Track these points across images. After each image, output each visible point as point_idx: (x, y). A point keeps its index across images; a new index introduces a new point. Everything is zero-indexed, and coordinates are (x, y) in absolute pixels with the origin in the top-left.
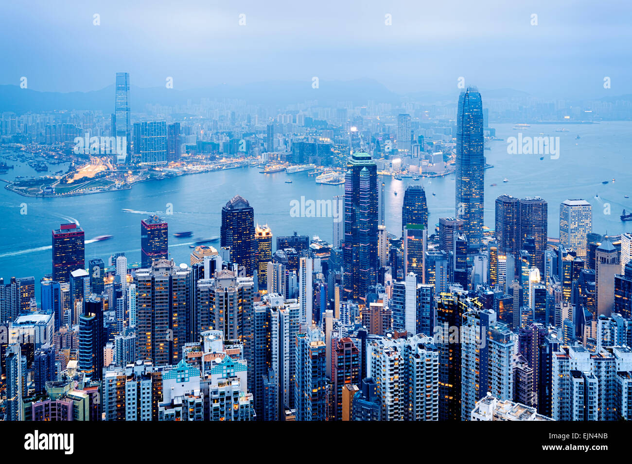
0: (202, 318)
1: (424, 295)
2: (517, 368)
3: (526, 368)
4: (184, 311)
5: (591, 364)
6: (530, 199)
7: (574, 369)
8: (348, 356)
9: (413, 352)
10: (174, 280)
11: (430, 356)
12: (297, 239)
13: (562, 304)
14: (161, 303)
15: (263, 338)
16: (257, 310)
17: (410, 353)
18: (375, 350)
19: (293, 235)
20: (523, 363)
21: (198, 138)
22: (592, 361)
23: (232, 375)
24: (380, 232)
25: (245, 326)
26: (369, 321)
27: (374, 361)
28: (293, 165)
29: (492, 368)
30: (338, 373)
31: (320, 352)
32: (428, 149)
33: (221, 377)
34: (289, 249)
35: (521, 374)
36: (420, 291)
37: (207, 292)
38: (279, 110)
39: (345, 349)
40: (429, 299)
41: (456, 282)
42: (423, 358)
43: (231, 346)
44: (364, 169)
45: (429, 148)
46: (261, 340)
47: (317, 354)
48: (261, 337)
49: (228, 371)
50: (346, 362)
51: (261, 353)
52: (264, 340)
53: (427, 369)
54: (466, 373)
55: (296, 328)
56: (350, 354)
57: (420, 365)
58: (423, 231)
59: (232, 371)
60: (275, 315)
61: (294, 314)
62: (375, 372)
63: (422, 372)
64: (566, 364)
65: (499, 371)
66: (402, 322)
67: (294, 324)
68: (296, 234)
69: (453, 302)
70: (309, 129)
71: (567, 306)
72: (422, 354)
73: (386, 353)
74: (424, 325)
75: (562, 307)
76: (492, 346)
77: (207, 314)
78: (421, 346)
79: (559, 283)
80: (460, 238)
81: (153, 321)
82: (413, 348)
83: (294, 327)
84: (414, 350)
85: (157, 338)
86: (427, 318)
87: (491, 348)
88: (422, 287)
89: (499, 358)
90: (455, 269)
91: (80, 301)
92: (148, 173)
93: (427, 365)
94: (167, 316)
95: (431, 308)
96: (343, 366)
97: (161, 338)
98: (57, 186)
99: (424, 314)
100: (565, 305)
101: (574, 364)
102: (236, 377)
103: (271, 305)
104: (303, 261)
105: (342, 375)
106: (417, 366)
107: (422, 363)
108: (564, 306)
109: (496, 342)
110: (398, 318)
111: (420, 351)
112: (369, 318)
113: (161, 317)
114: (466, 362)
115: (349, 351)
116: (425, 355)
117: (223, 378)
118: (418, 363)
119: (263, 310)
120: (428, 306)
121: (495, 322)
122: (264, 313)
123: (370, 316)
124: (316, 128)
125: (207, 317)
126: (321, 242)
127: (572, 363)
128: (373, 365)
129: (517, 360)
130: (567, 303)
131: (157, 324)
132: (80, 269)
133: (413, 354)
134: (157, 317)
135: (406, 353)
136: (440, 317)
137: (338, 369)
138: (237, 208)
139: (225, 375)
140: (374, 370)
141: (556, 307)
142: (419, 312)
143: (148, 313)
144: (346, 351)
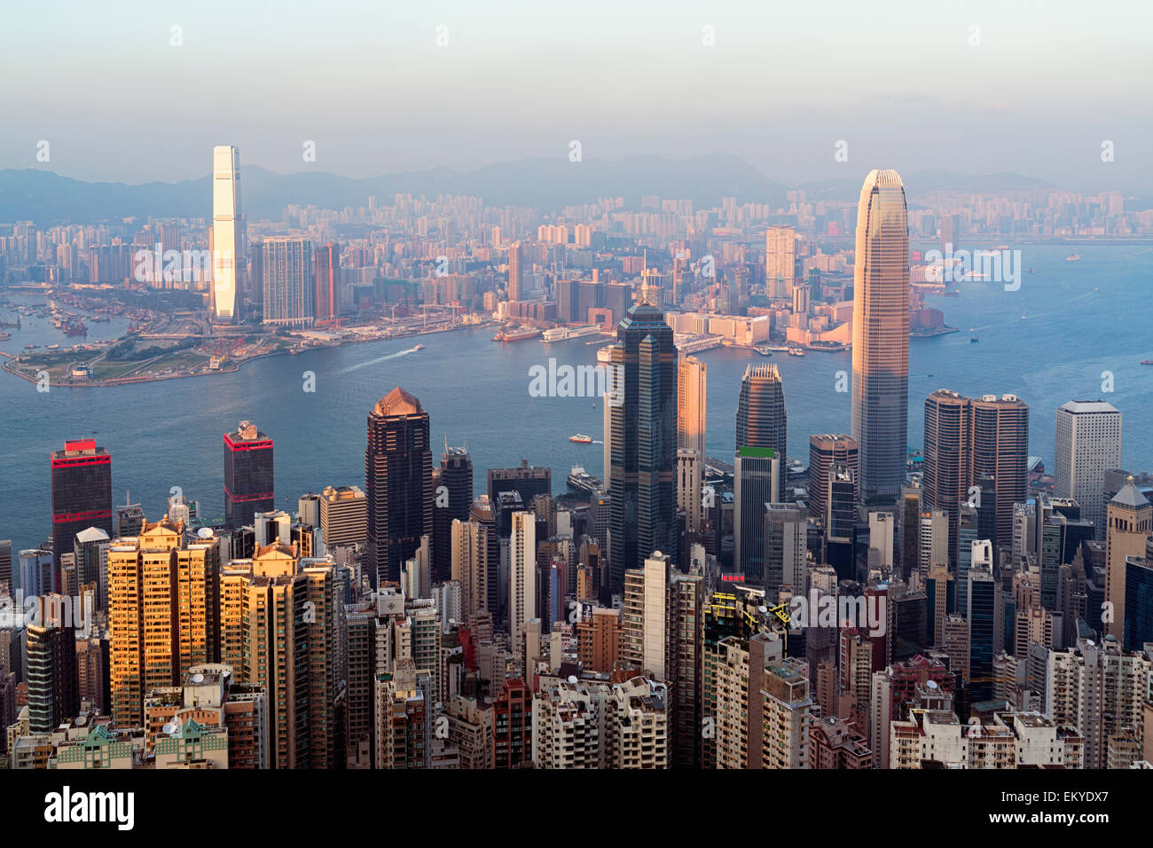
0: (228, 634)
1: (683, 597)
2: (842, 748)
3: (861, 749)
4: (201, 620)
5: (964, 748)
6: (994, 400)
7: (928, 758)
8: (516, 715)
9: (621, 714)
10: (182, 560)
11: (649, 722)
12: (527, 474)
13: (1030, 611)
14: (156, 603)
15: (362, 675)
16: (351, 621)
17: (616, 715)
18: (544, 708)
19: (519, 466)
20: (858, 738)
21: (378, 273)
22: (966, 742)
23: (197, 757)
24: (680, 462)
25: (313, 653)
26: (591, 644)
27: (542, 728)
28: (558, 327)
29: (769, 750)
30: (497, 748)
31: (412, 711)
32: (829, 295)
33: (176, 760)
34: (509, 494)
35: (849, 760)
36: (673, 590)
37: (237, 585)
38: (546, 217)
39: (511, 701)
40: (692, 604)
41: (830, 562)
42: (637, 726)
43: (242, 696)
44: (648, 339)
45: (831, 293)
46: (359, 679)
47: (404, 715)
48: (359, 672)
49: (190, 750)
50: (513, 726)
51: (359, 704)
52: (365, 678)
53: (645, 749)
54: (725, 758)
55: (428, 657)
56: (520, 711)
57: (631, 739)
58: (773, 461)
59: (198, 748)
60: (382, 632)
61: (425, 629)
62: (544, 751)
63: (635, 753)
64: (913, 746)
65: (780, 756)
66: (640, 649)
67: (425, 648)
68: (525, 462)
69: (734, 612)
70: (598, 255)
71: (1040, 616)
72: (636, 718)
73: (561, 714)
74: (683, 657)
75: (1030, 618)
76: (770, 706)
77: (238, 627)
78: (635, 702)
79: (1036, 569)
80: (840, 476)
81: (142, 638)
82: (620, 706)
83: (425, 655)
84: (622, 710)
85: (149, 672)
86: (688, 642)
87: (768, 710)
88: (678, 582)
89: (780, 731)
90: (831, 539)
91: (91, 589)
92: (275, 341)
93: (645, 740)
94: (167, 630)
95: (697, 623)
96: (507, 733)
97: (158, 671)
98: (97, 364)
99: (683, 634)
100: (1037, 613)
101: (929, 747)
102: (204, 761)
103: (382, 611)
104: (518, 518)
105: (505, 751)
106: (626, 740)
107: (635, 736)
108: (1034, 616)
109: (776, 700)
110: (634, 641)
111: (632, 713)
112: (591, 638)
113: (157, 630)
114: (724, 736)
115: (519, 704)
116: (640, 721)
117: (179, 763)
118: (627, 736)
119: (363, 619)
120: (692, 618)
121: (779, 657)
122: (365, 627)
123: (594, 634)
124: (612, 252)
125: (238, 634)
126: (586, 478)
127: (924, 746)
128: (541, 737)
129: (845, 732)
130: (1040, 611)
131: (148, 644)
132: (92, 528)
133: (621, 718)
134: (148, 631)
135: (610, 715)
136: (709, 641)
137: (497, 740)
138: (395, 414)
139: (183, 757)
140: (543, 746)
141: (1018, 616)
142: (672, 630)
143: (131, 623)
144: (513, 705)
